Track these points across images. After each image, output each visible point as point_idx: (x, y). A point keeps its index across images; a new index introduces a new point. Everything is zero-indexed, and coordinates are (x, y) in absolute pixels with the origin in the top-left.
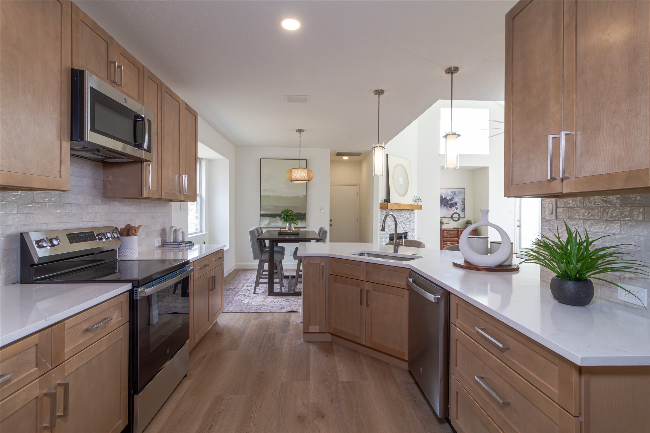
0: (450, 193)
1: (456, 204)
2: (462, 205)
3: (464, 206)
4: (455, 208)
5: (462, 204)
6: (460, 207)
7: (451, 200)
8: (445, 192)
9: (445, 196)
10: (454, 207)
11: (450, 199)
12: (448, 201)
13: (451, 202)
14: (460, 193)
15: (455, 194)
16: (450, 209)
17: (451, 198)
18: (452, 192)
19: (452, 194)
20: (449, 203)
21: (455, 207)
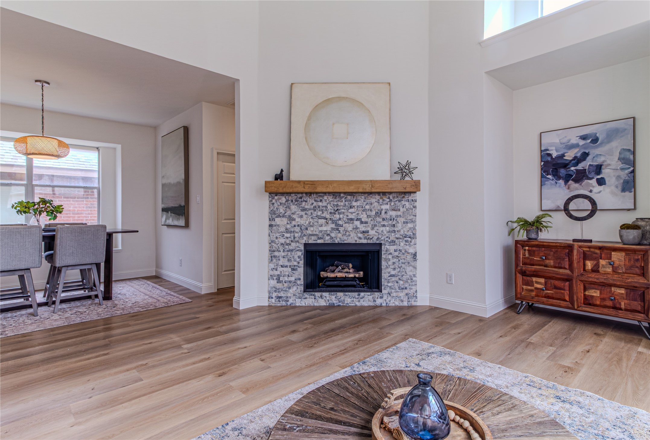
0: (575, 140)
1: (598, 169)
2: (622, 169)
3: (633, 172)
4: (594, 182)
5: (620, 165)
6: (614, 179)
7: (578, 160)
8: (558, 141)
9: (557, 151)
10: (591, 179)
11: (575, 158)
12: (565, 165)
13: (580, 167)
14: (612, 135)
15: (595, 140)
16: (577, 185)
17: (579, 155)
18: (584, 138)
19: (582, 143)
20: (572, 168)
21: (595, 180)
